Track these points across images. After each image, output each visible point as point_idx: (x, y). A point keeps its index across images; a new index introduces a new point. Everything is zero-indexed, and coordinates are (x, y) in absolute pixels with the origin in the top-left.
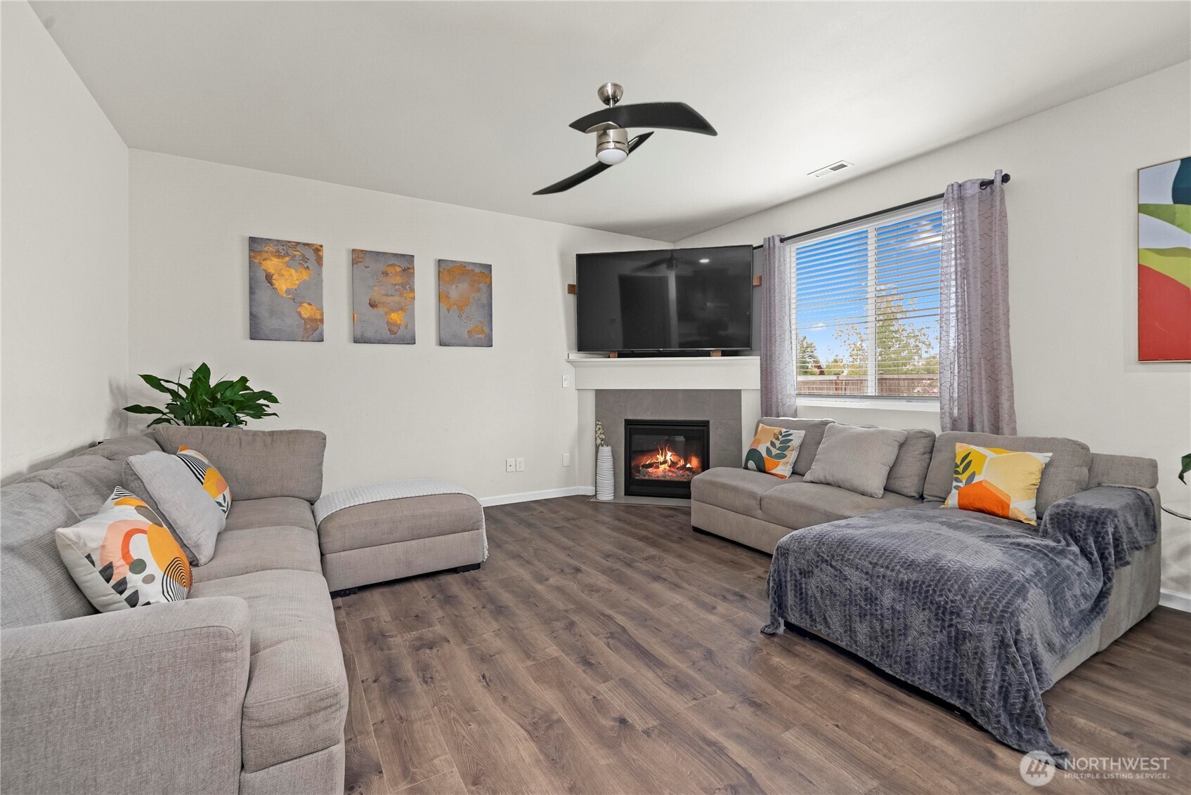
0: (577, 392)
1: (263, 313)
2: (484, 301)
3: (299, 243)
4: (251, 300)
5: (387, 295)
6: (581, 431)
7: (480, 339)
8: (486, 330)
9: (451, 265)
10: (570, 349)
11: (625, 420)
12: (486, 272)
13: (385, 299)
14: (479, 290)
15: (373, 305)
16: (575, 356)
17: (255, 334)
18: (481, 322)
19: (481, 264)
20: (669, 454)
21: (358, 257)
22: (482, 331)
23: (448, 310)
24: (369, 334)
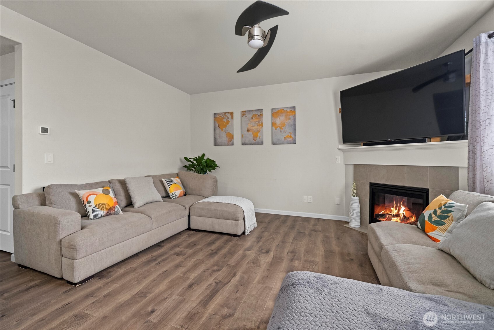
0: (345, 165)
1: (217, 137)
2: (292, 123)
3: (226, 112)
4: (215, 133)
5: (253, 126)
6: (347, 186)
7: (290, 140)
8: (293, 136)
9: (277, 110)
10: (340, 142)
11: (370, 183)
12: (293, 110)
13: (252, 128)
14: (289, 119)
15: (248, 131)
16: (342, 146)
17: (216, 144)
18: (290, 133)
19: (290, 107)
20: (403, 208)
21: (244, 113)
22: (291, 137)
23: (276, 130)
24: (247, 142)
